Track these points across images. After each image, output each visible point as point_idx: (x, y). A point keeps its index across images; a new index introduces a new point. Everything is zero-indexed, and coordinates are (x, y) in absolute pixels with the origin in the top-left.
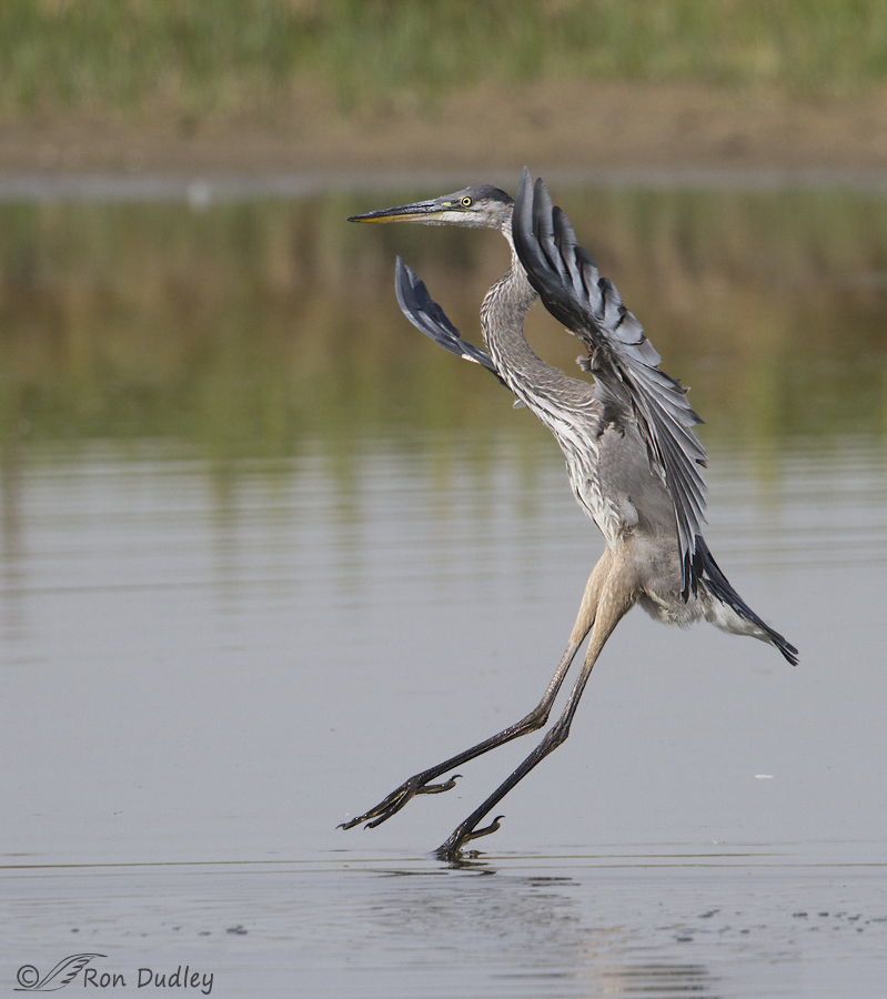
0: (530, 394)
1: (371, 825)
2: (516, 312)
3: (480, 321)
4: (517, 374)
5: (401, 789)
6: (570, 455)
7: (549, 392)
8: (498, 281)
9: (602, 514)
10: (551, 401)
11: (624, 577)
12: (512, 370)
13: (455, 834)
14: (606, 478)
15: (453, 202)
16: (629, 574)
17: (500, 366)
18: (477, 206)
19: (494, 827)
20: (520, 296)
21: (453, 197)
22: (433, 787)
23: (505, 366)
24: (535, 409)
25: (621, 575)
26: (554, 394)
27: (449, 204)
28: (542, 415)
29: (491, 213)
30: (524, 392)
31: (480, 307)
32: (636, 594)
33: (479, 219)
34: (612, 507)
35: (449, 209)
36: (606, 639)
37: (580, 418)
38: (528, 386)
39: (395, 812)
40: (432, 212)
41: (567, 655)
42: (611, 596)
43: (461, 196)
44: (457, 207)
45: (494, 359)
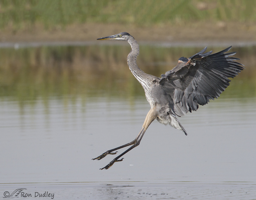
0: (137, 76)
1: (99, 160)
2: (134, 58)
3: (127, 61)
4: (134, 72)
5: (105, 153)
6: (145, 89)
8: (130, 52)
9: (151, 101)
10: (141, 78)
11: (154, 113)
12: (133, 71)
13: (114, 160)
14: (153, 94)
15: (118, 36)
16: (155, 113)
17: (131, 70)
18: (123, 36)
19: (122, 160)
20: (135, 54)
22: (112, 153)
24: (138, 79)
25: (153, 113)
26: (142, 76)
27: (117, 36)
28: (139, 80)
29: (126, 38)
31: (127, 58)
32: (156, 117)
33: (123, 39)
34: (153, 100)
35: (117, 37)
36: (149, 125)
37: (146, 82)
38: (137, 74)
39: (104, 157)
40: (114, 38)
41: (142, 130)
42: (151, 117)
43: (120, 34)
44: (119, 37)
45: (130, 68)
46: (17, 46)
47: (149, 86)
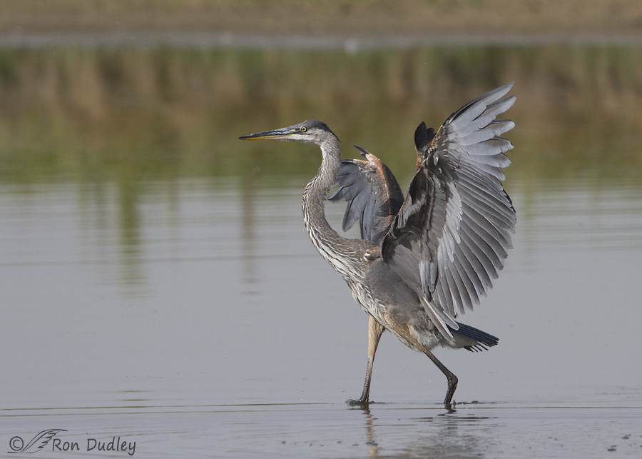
4: (315, 230)
7: (330, 243)
8: (314, 177)
10: (330, 248)
12: (313, 227)
15: (296, 129)
17: (307, 223)
18: (309, 132)
21: (296, 126)
23: (310, 224)
24: (321, 251)
27: (294, 131)
29: (317, 135)
30: (317, 241)
33: (310, 139)
35: (294, 133)
38: (319, 238)
40: (285, 134)
43: (301, 126)
44: (299, 132)
45: (305, 219)
46: (352, 46)
47: (356, 270)
